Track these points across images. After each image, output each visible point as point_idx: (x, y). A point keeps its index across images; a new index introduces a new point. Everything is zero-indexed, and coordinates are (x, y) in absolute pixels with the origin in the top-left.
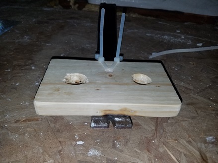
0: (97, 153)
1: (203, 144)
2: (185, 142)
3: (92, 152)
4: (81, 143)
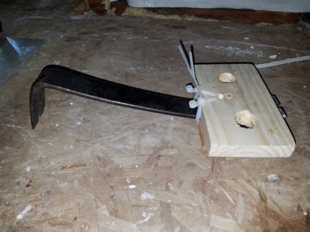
0: (150, 196)
1: (263, 183)
2: (244, 182)
3: (145, 196)
4: (132, 187)
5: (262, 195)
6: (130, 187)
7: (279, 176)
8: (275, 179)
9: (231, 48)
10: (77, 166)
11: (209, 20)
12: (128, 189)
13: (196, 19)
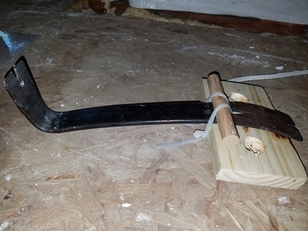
1: (274, 207)
2: (252, 204)
3: (141, 217)
4: (127, 205)
5: (273, 221)
6: (124, 205)
7: (291, 199)
8: (286, 202)
9: (236, 56)
10: (64, 177)
11: (213, 26)
12: (121, 208)
13: (200, 25)
